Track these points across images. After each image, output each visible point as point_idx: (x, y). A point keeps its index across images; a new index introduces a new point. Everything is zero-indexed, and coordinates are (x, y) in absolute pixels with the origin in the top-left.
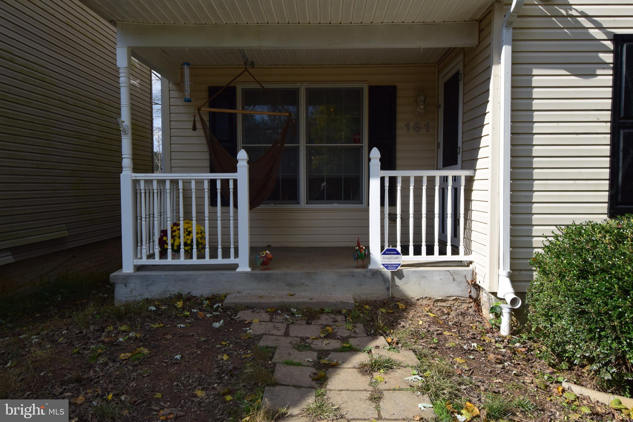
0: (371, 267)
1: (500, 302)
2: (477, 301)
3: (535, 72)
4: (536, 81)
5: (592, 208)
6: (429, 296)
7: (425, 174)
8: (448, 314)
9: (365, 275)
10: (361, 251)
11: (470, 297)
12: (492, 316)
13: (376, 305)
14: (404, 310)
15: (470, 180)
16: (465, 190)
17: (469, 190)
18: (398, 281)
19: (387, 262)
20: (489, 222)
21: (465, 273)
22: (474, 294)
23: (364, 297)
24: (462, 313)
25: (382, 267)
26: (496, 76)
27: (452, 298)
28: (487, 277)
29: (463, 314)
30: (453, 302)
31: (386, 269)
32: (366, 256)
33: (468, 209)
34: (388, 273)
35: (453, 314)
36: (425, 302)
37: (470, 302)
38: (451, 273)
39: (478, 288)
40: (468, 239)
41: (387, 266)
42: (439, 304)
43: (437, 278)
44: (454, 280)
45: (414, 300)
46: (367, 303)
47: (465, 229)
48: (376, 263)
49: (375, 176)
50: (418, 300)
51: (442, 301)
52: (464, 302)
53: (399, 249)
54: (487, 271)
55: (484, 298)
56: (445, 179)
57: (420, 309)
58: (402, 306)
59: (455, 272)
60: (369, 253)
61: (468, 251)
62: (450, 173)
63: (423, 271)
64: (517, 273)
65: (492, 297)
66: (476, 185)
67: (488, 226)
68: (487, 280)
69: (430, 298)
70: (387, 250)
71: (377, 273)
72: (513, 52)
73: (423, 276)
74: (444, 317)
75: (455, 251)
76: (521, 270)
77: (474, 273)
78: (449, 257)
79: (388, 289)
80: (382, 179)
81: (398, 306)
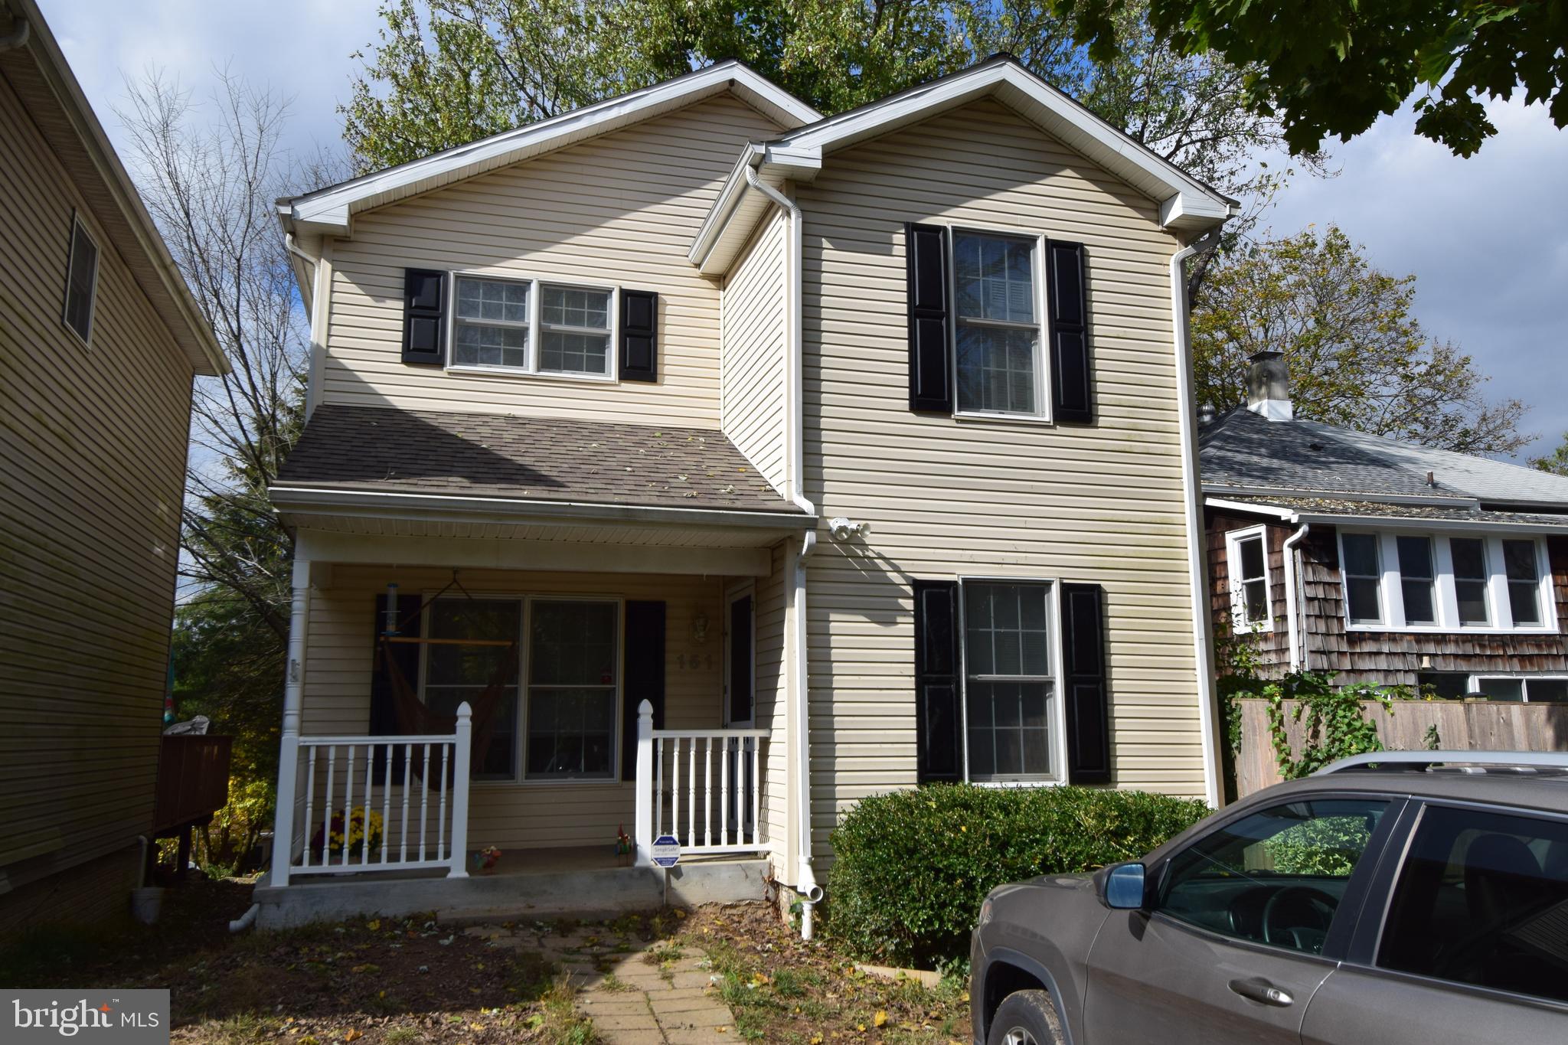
0: (638, 864)
1: (801, 899)
2: (775, 905)
3: (833, 617)
4: (834, 627)
5: (900, 777)
6: (715, 901)
7: (710, 734)
8: (739, 922)
9: (631, 876)
10: (625, 843)
11: (767, 899)
12: (792, 918)
13: (646, 915)
14: (684, 918)
15: (765, 743)
16: (760, 755)
17: (764, 756)
18: (674, 882)
19: (661, 855)
20: (786, 797)
21: (760, 867)
22: (771, 894)
23: (629, 907)
24: (756, 920)
25: (653, 863)
26: (790, 620)
27: (744, 903)
28: (786, 867)
29: (758, 921)
30: (746, 908)
31: (659, 866)
32: (632, 850)
33: (763, 781)
34: (661, 869)
35: (745, 921)
36: (709, 909)
37: (767, 907)
38: (744, 869)
39: (776, 885)
40: (764, 821)
41: (661, 861)
42: (728, 911)
43: (725, 875)
44: (747, 877)
45: (695, 908)
46: (633, 912)
47: (760, 808)
48: (644, 858)
49: (646, 737)
50: (701, 907)
51: (732, 907)
52: (759, 907)
53: (675, 836)
54: (785, 859)
55: (785, 897)
56: (734, 741)
57: (704, 918)
58: (680, 914)
59: (747, 866)
60: (636, 845)
61: (764, 838)
62: (741, 734)
63: (706, 867)
64: (821, 859)
65: (792, 892)
66: (773, 749)
67: (786, 802)
68: (786, 873)
69: (716, 904)
70: (661, 839)
71: (647, 872)
72: (808, 594)
73: (707, 874)
74: (735, 925)
75: (748, 839)
76: (824, 856)
77: (771, 867)
78: (740, 846)
79: (661, 893)
80: (655, 742)
81: (675, 915)
